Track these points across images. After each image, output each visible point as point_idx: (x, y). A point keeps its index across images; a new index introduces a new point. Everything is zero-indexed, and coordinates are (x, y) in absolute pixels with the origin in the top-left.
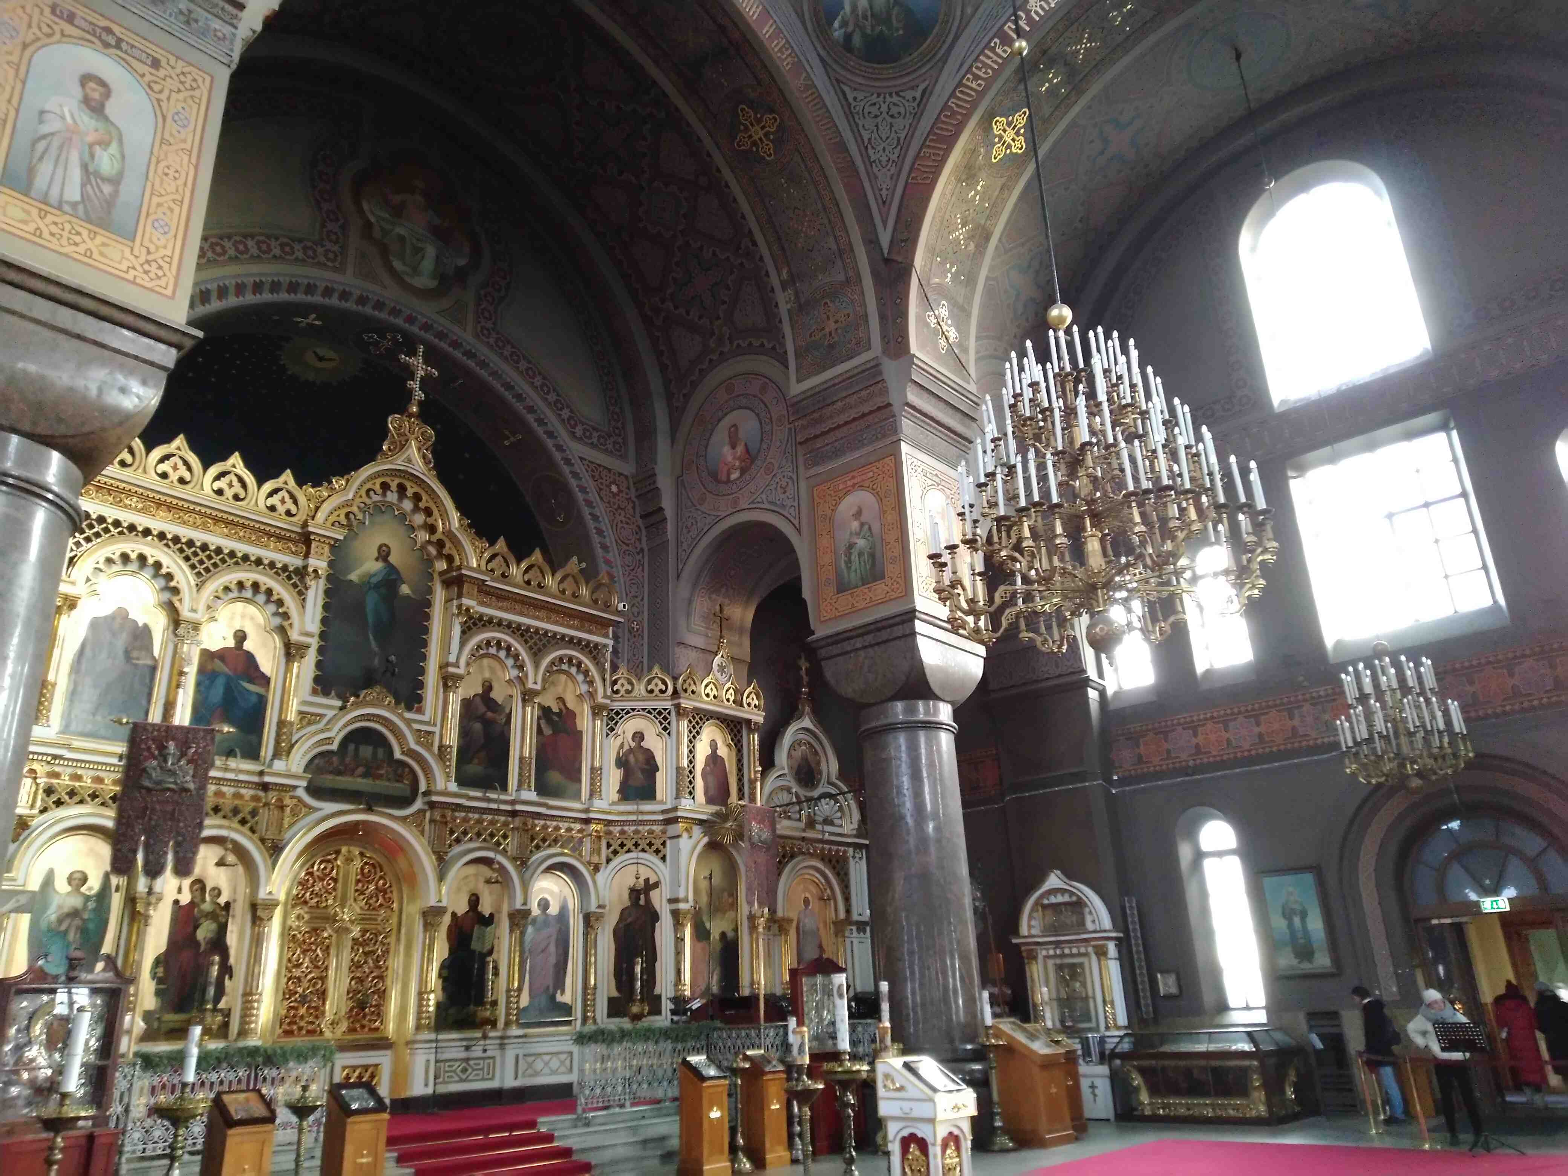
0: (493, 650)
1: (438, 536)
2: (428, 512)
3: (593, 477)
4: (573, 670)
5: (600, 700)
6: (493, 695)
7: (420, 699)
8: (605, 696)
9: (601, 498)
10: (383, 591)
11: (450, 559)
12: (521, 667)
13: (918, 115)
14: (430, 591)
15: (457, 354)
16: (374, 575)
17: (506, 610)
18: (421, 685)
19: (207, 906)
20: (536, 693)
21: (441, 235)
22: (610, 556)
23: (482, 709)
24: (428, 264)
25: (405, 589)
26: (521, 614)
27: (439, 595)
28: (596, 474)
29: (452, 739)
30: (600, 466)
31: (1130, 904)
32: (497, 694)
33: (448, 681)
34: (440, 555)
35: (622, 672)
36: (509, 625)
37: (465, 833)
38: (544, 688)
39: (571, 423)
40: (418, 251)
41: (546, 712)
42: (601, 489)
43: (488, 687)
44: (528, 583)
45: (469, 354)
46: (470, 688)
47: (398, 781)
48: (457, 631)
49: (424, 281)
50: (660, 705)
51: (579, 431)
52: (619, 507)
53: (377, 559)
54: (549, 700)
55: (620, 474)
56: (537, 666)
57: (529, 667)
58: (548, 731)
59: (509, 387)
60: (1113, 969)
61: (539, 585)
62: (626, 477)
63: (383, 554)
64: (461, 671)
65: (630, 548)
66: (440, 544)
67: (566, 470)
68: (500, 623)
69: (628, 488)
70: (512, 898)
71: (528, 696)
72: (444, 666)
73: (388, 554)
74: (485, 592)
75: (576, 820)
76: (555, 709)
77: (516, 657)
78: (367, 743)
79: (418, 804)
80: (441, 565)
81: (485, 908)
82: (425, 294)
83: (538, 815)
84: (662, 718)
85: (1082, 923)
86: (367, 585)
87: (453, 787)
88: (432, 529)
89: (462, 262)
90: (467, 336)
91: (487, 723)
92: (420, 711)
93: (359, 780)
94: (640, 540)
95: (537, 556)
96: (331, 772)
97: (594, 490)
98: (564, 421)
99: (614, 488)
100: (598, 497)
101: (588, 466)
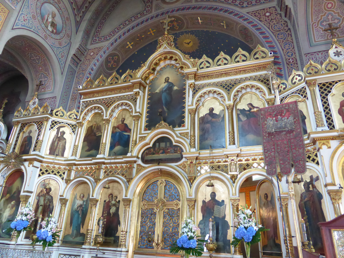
0: (211, 96)
1: (180, 66)
2: (176, 60)
3: (255, 16)
5: (269, 97)
6: (214, 112)
7: (184, 121)
8: (271, 95)
9: (261, 21)
10: (167, 91)
12: (223, 97)
16: (164, 88)
17: (212, 79)
18: (183, 117)
19: (113, 202)
22: (270, 39)
23: (210, 118)
25: (175, 88)
28: (257, 14)
30: (258, 10)
35: (280, 82)
36: (214, 84)
38: (238, 102)
41: (243, 111)
42: (260, 18)
43: (212, 110)
44: (219, 65)
46: (204, 112)
47: (175, 153)
50: (300, 87)
51: (245, 5)
52: (272, 19)
53: (165, 83)
54: (243, 105)
55: (270, 8)
56: (229, 94)
57: (226, 96)
58: (244, 119)
61: (225, 64)
62: (274, 7)
63: (167, 80)
64: (195, 107)
65: (282, 31)
66: (182, 68)
68: (209, 84)
69: (276, 10)
70: (229, 193)
71: (228, 107)
73: (169, 79)
74: (200, 76)
77: (220, 94)
78: (163, 142)
79: (184, 160)
84: (302, 92)
86: (162, 92)
90: (193, 3)
91: (213, 123)
92: (184, 126)
93: (161, 155)
94: (287, 26)
96: (150, 154)
97: (257, 20)
98: (237, 5)
99: (268, 14)
100: (259, 22)
101: (252, 13)
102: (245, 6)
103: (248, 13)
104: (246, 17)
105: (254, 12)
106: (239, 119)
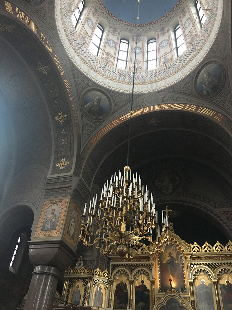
0: (201, 272)
2: (176, 241)
3: (225, 215)
4: (229, 272)
11: (184, 251)
12: (210, 275)
16: (169, 260)
24: (170, 188)
25: (177, 261)
27: (185, 261)
29: (193, 299)
33: (189, 283)
40: (168, 186)
41: (223, 286)
42: (228, 218)
44: (206, 251)
45: (183, 201)
48: (189, 269)
49: (170, 191)
53: (169, 257)
54: (223, 282)
56: (215, 273)
61: (209, 251)
64: (192, 279)
67: (215, 217)
71: (214, 283)
72: (188, 279)
77: (208, 272)
78: (173, 303)
89: (178, 183)
90: (182, 198)
95: (206, 244)
97: (226, 219)
98: (212, 205)
100: (227, 220)
101: (222, 213)
102: (217, 207)
103: (219, 212)
104: (218, 215)
105: (224, 213)
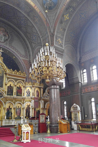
0: (11, 81)
1: (4, 69)
2: (3, 67)
4: (21, 83)
5: (24, 86)
7: (3, 86)
8: (25, 85)
11: (6, 71)
12: (14, 83)
13: (55, 16)
14: (4, 75)
15: (7, 49)
17: (12, 77)
18: (3, 85)
20: (16, 85)
21: (5, 35)
22: (26, 70)
23: (10, 87)
24: (3, 39)
25: (1, 75)
26: (14, 77)
27: (5, 75)
29: (6, 90)
30: (24, 60)
31: (82, 107)
32: (12, 86)
33: (6, 85)
34: (5, 71)
35: (27, 83)
36: (13, 78)
37: (8, 100)
38: (17, 85)
39: (21, 55)
40: (2, 37)
41: (18, 87)
43: (11, 85)
44: (15, 73)
45: (8, 49)
46: (8, 85)
48: (6, 79)
49: (3, 41)
50: (31, 86)
51: (22, 56)
52: (27, 64)
54: (18, 86)
55: (27, 60)
56: (16, 82)
57: (15, 82)
58: (18, 89)
59: (13, 52)
60: (80, 114)
61: (16, 74)
64: (7, 83)
65: (28, 69)
66: (4, 70)
67: (20, 60)
68: (11, 78)
69: (28, 62)
70: (14, 106)
71: (15, 86)
72: (5, 83)
74: (9, 75)
75: (21, 98)
76: (19, 87)
77: (14, 82)
79: (3, 97)
80: (5, 72)
81: (11, 108)
82: (3, 42)
83: (16, 98)
84: (31, 87)
85: (77, 109)
87: (6, 95)
88: (3, 68)
89: (7, 38)
90: (8, 47)
91: (10, 89)
92: (3, 88)
95: (16, 70)
97: (24, 63)
99: (26, 62)
104: (21, 60)
106: (17, 89)
